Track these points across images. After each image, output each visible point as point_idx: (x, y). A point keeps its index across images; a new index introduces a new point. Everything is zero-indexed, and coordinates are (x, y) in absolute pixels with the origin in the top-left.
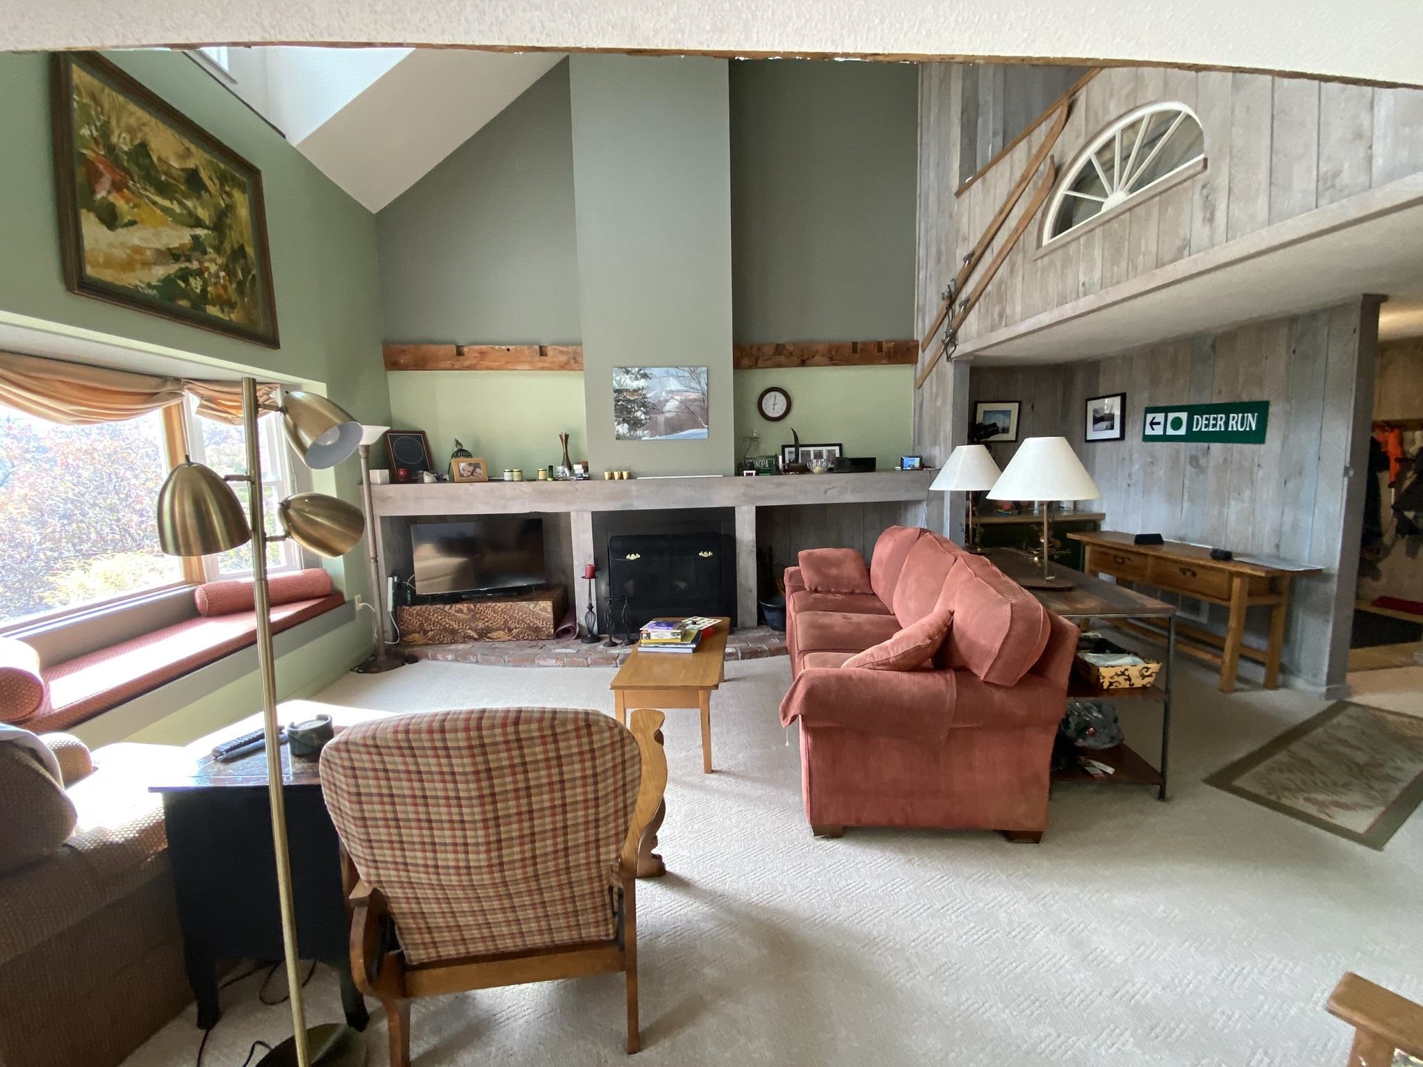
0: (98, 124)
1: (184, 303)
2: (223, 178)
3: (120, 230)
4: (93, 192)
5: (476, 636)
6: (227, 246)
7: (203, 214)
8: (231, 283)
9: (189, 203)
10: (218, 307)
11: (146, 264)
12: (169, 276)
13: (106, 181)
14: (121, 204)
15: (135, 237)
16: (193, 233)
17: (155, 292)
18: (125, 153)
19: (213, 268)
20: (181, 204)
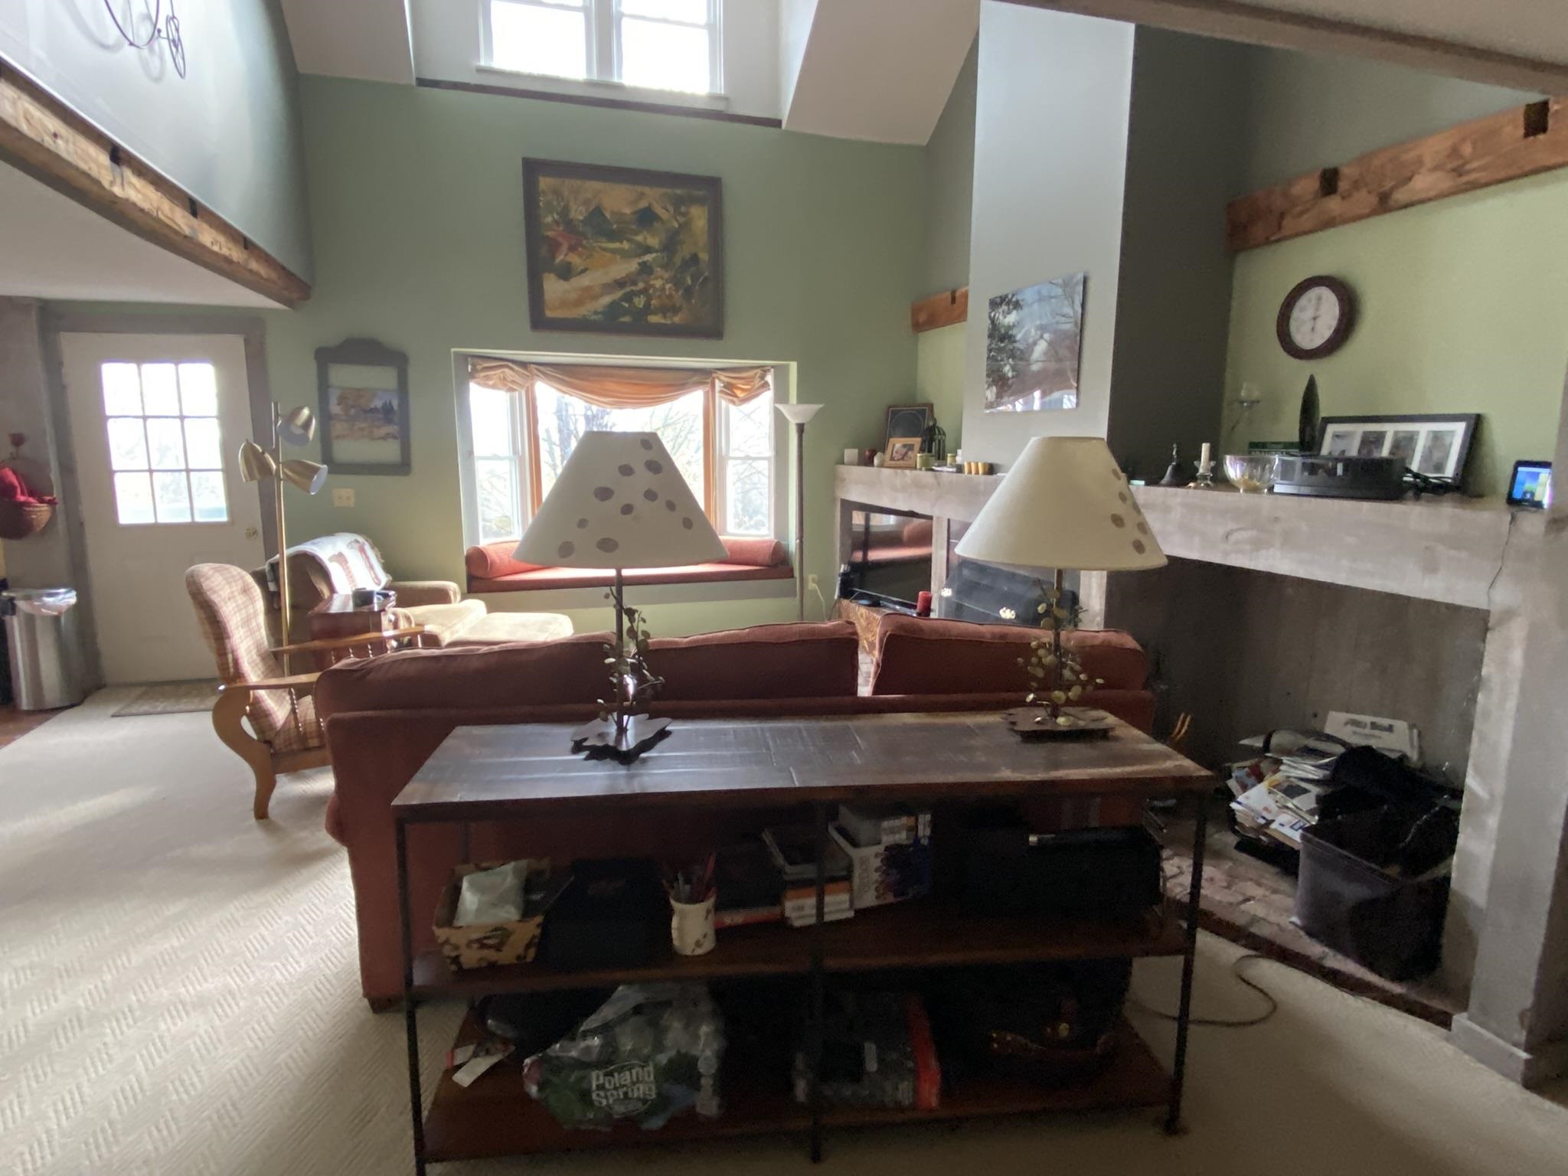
0: (559, 209)
1: (626, 319)
2: (678, 202)
3: (573, 280)
4: (554, 258)
5: (867, 649)
6: (678, 260)
7: (653, 241)
8: (677, 291)
9: (639, 238)
10: (661, 315)
11: (595, 297)
12: (614, 301)
13: (565, 248)
14: (575, 260)
15: (585, 281)
16: (640, 261)
17: (600, 316)
18: (582, 221)
19: (658, 283)
20: (629, 240)
